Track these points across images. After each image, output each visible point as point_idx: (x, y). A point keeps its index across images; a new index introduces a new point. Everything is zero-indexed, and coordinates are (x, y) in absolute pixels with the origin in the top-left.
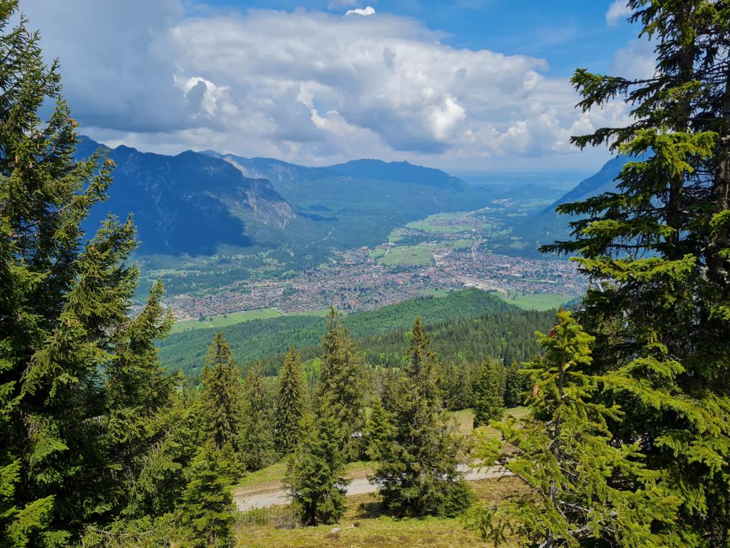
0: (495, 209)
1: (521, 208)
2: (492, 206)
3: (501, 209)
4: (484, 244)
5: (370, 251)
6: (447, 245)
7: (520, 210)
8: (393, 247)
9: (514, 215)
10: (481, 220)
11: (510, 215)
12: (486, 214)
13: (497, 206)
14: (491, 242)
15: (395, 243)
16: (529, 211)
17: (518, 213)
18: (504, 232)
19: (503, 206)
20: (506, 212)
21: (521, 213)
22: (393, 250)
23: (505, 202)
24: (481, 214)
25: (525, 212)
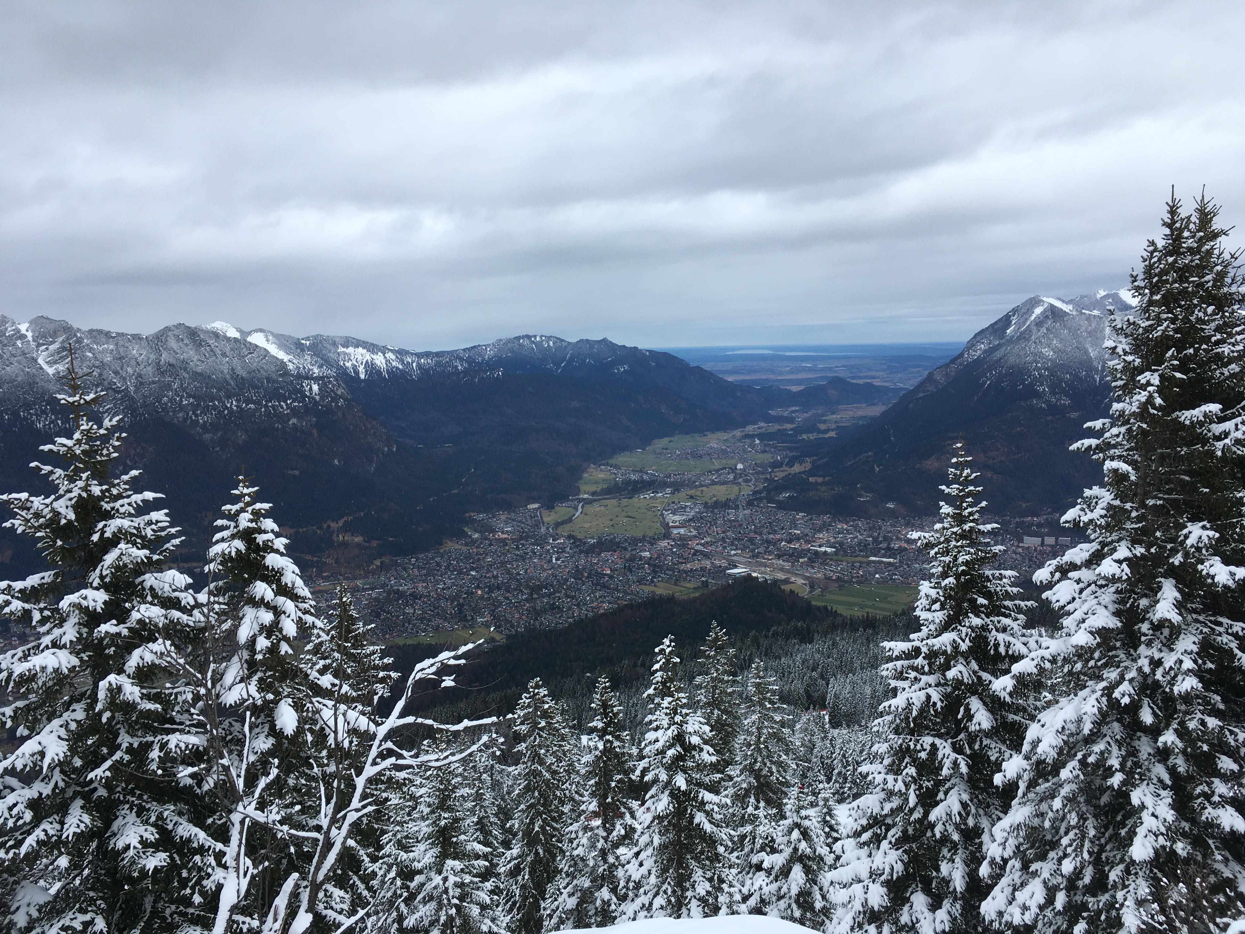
0: (777, 427)
1: (824, 422)
2: (769, 419)
3: (788, 426)
4: (760, 492)
5: (545, 513)
6: (692, 497)
7: (822, 427)
8: (587, 502)
9: (812, 437)
10: (752, 446)
11: (805, 436)
12: (761, 436)
13: (779, 419)
14: (774, 488)
15: (593, 494)
16: (838, 427)
17: (820, 432)
18: (797, 468)
19: (790, 420)
20: (798, 431)
21: (826, 431)
22: (589, 508)
23: (792, 412)
24: (751, 437)
25: (833, 430)
